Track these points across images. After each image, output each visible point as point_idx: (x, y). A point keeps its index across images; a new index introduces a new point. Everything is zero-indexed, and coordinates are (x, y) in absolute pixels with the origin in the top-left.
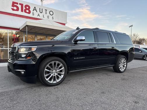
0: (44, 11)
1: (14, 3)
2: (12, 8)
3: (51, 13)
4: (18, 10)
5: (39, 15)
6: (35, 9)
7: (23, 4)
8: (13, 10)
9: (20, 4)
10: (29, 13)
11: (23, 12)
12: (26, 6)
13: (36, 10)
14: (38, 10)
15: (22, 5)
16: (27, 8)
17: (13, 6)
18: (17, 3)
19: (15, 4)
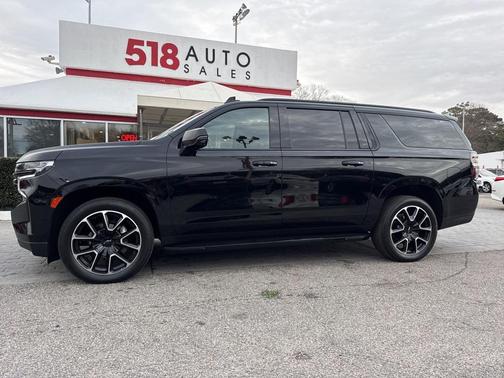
0: (220, 56)
1: (132, 42)
2: (129, 57)
3: (243, 60)
4: (142, 61)
5: (203, 70)
6: (192, 53)
7: (156, 43)
8: (130, 62)
9: (149, 44)
10: (175, 66)
11: (157, 65)
12: (166, 47)
13: (195, 56)
14: (201, 55)
15: (153, 45)
16: (170, 51)
17: (130, 51)
18: (141, 43)
19: (135, 47)
